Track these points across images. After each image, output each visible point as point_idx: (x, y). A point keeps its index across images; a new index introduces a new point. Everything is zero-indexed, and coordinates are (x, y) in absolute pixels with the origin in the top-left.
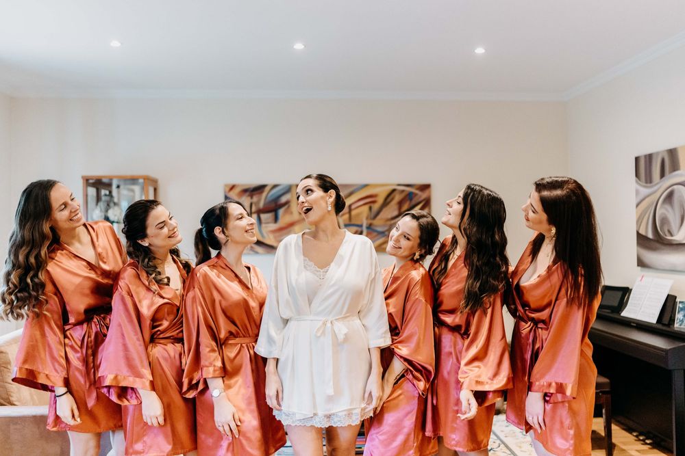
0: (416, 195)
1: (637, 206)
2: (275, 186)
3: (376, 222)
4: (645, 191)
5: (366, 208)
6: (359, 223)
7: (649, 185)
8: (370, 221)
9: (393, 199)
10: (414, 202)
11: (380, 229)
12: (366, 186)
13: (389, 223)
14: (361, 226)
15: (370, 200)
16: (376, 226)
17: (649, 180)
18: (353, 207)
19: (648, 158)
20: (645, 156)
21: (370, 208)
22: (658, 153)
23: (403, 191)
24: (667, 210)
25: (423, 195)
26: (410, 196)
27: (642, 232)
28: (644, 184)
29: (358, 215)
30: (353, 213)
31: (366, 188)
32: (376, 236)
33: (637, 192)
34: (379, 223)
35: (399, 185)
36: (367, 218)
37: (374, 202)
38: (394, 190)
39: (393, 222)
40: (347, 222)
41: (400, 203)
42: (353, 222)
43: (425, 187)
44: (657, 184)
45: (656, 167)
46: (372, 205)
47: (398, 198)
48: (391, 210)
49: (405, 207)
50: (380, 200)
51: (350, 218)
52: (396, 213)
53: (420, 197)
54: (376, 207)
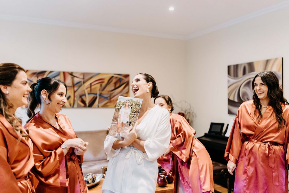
0: (123, 79)
1: (228, 87)
2: (51, 72)
3: (104, 92)
4: (233, 81)
5: (99, 85)
6: (95, 93)
7: (236, 78)
8: (101, 92)
9: (112, 81)
10: (122, 83)
11: (105, 96)
12: (99, 74)
13: (110, 93)
14: (96, 94)
15: (101, 81)
16: (104, 94)
17: (236, 75)
18: (92, 84)
19: (235, 66)
20: (234, 66)
21: (101, 85)
22: (241, 64)
23: (116, 77)
24: (246, 89)
25: (126, 80)
26: (120, 80)
27: (231, 98)
28: (234, 78)
29: (95, 88)
30: (93, 87)
31: (99, 75)
32: (103, 99)
33: (229, 81)
34: (105, 93)
35: (115, 74)
36: (99, 90)
37: (103, 82)
38: (112, 77)
39: (112, 92)
40: (89, 92)
41: (115, 83)
42: (93, 92)
43: (127, 76)
44: (241, 78)
45: (240, 70)
46: (102, 84)
47: (114, 80)
48: (111, 87)
49: (118, 85)
50: (106, 81)
51: (91, 90)
52: (113, 88)
53: (125, 80)
54: (104, 85)
